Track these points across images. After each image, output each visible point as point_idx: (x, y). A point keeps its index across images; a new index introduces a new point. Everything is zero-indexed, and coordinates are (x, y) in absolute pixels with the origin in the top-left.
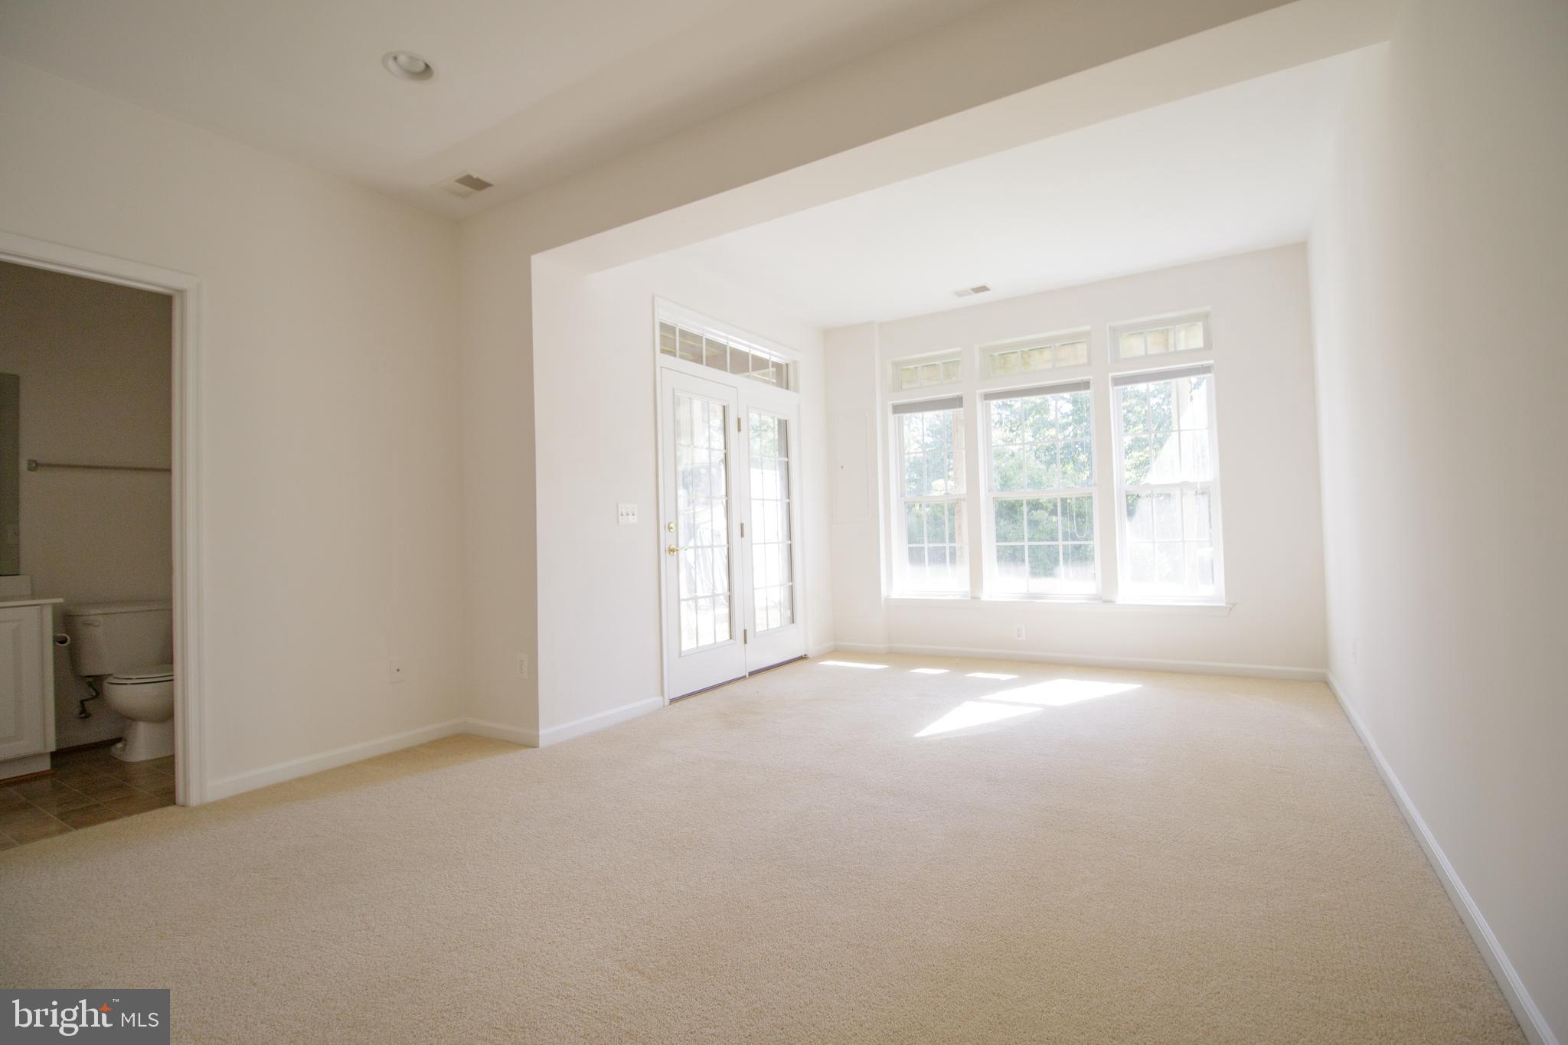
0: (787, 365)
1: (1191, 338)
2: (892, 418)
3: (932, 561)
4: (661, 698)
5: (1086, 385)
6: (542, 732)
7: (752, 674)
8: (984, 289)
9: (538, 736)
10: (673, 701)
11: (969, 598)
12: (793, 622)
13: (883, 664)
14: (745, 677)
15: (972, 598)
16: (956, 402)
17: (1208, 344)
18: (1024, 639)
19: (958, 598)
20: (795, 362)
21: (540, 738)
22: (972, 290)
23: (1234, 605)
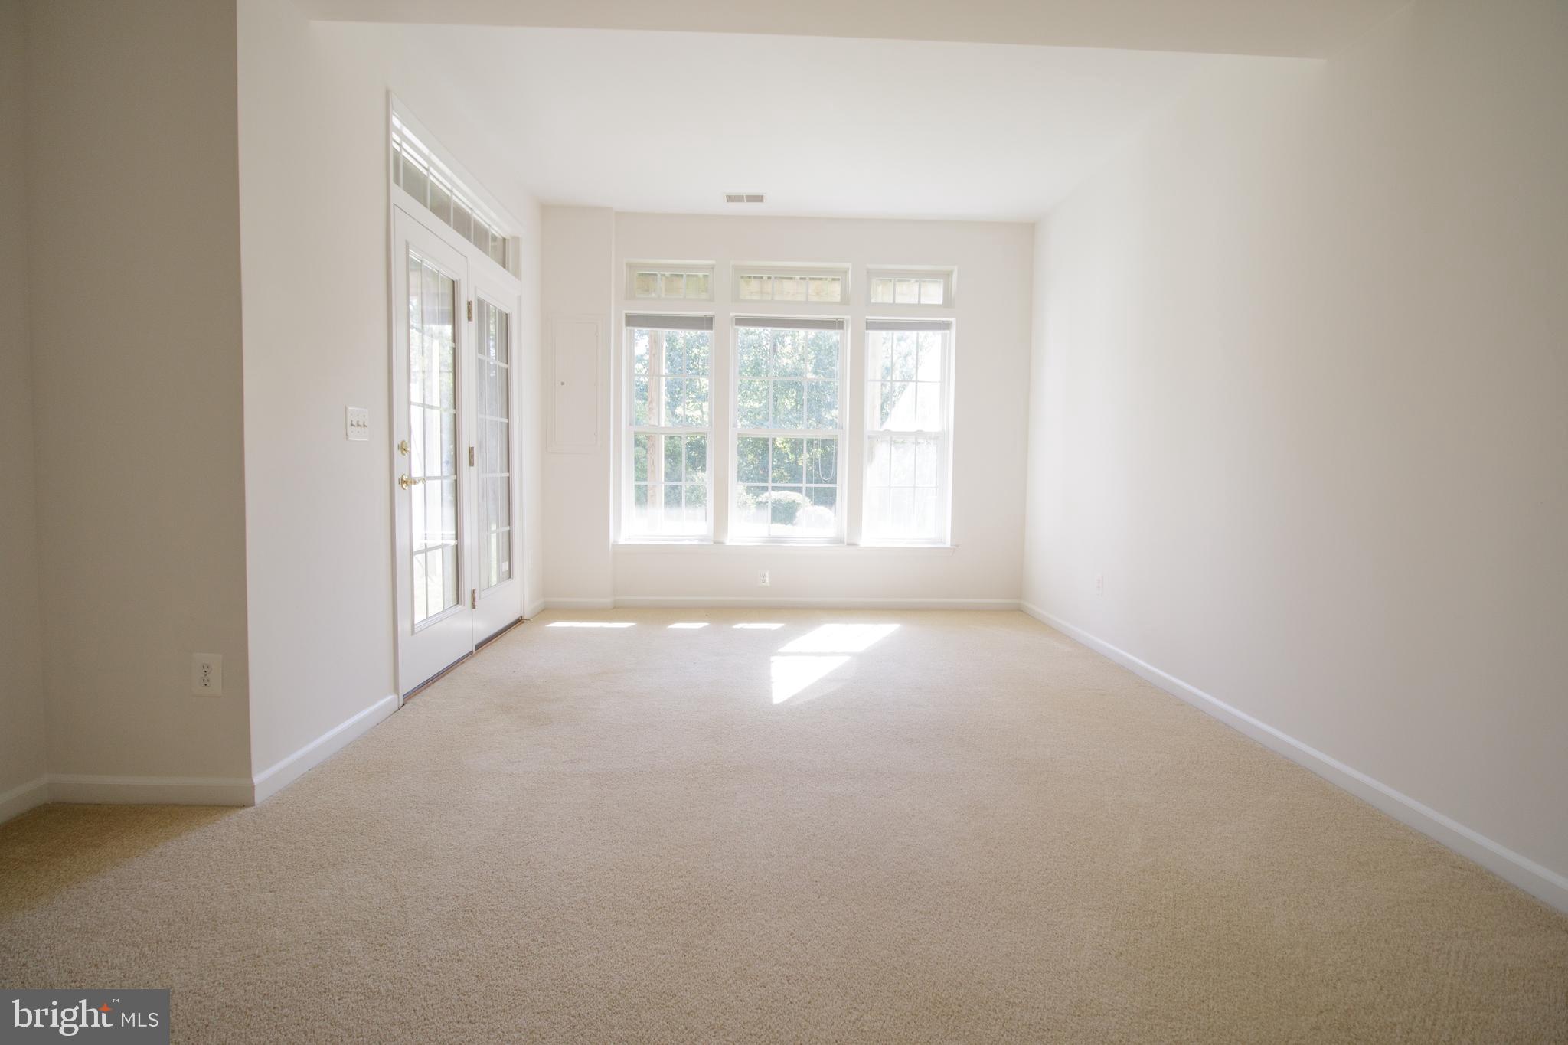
0: (504, 239)
1: (934, 294)
2: (625, 330)
3: (689, 502)
4: (396, 696)
5: (837, 325)
6: (258, 778)
7: (478, 647)
8: (759, 199)
9: (253, 787)
10: (408, 697)
11: (712, 543)
12: (510, 577)
13: (630, 622)
14: (472, 652)
15: (715, 543)
16: (706, 323)
17: (948, 302)
18: (769, 585)
19: (696, 542)
20: (516, 239)
21: (256, 788)
22: (747, 197)
23: (957, 546)
